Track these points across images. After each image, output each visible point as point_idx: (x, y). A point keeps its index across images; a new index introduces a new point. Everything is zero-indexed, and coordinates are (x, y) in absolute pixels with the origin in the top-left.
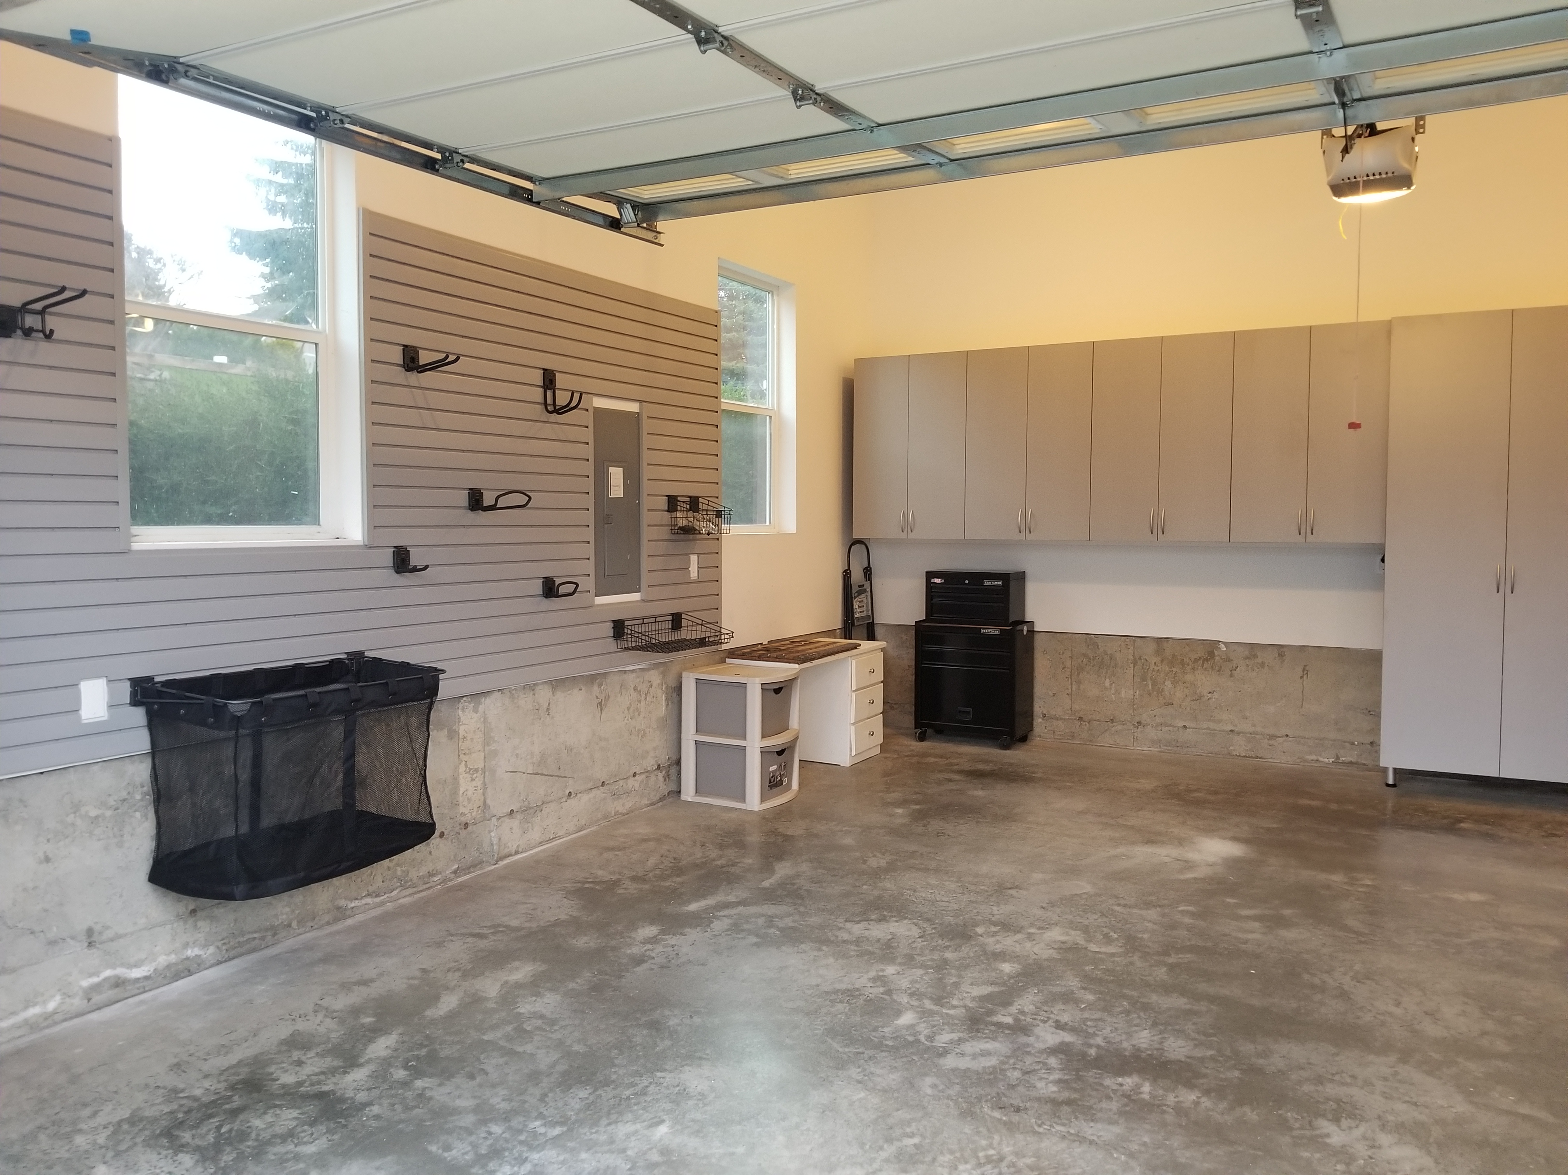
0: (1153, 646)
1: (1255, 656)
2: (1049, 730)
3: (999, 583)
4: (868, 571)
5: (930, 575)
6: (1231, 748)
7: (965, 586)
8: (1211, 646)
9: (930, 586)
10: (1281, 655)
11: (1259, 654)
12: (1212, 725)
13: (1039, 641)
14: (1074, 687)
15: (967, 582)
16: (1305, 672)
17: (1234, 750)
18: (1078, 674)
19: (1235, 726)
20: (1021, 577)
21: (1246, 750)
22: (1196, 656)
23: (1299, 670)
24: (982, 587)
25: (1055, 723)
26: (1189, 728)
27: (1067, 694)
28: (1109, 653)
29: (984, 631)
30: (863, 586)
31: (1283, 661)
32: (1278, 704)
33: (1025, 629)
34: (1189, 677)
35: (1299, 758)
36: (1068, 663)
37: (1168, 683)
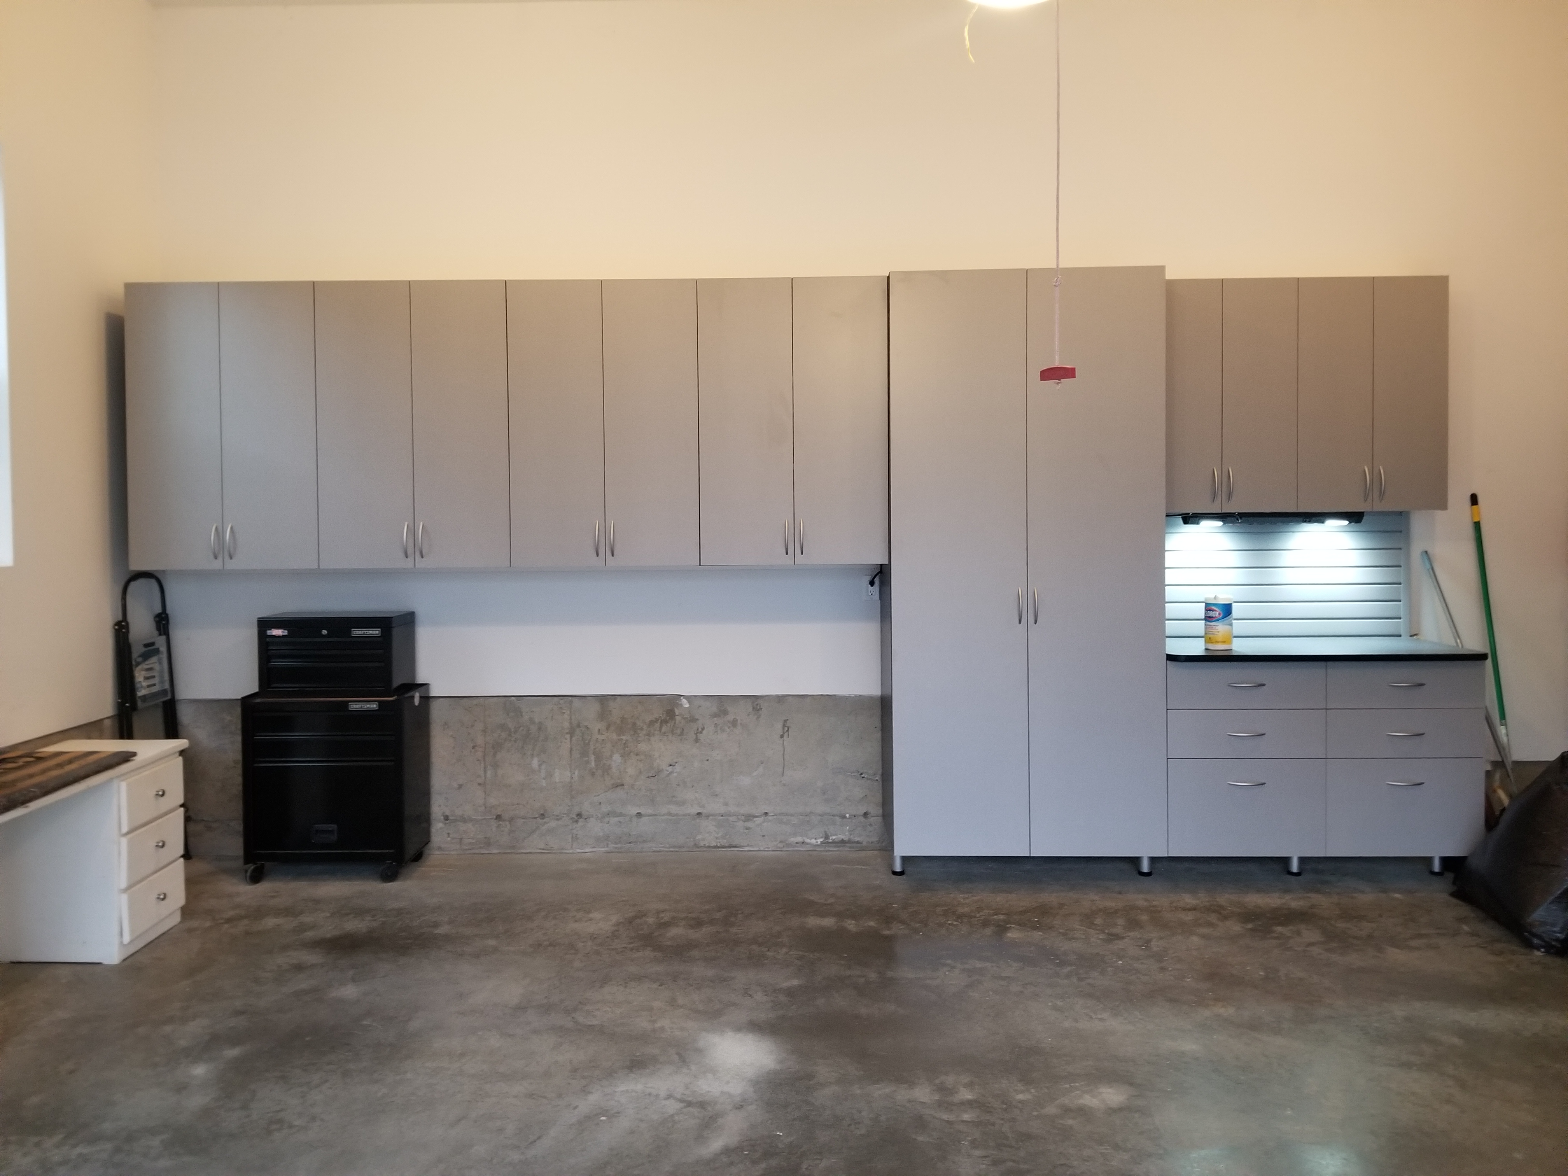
0: (595, 707)
1: (725, 712)
2: (453, 839)
3: (376, 632)
4: (163, 619)
5: (264, 624)
6: (699, 837)
7: (323, 640)
8: (670, 703)
9: (265, 643)
10: (757, 709)
11: (729, 709)
12: (674, 809)
13: (437, 712)
14: (489, 773)
15: (325, 632)
16: (786, 729)
17: (703, 839)
18: (495, 755)
19: (703, 807)
20: (409, 620)
21: (717, 838)
22: (652, 718)
23: (779, 726)
24: (349, 639)
25: (463, 827)
26: (646, 816)
27: (480, 784)
28: (536, 720)
29: (354, 706)
30: (153, 644)
31: (758, 718)
32: (755, 773)
33: (417, 695)
34: (643, 747)
35: (781, 842)
36: (480, 741)
37: (617, 757)
